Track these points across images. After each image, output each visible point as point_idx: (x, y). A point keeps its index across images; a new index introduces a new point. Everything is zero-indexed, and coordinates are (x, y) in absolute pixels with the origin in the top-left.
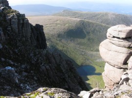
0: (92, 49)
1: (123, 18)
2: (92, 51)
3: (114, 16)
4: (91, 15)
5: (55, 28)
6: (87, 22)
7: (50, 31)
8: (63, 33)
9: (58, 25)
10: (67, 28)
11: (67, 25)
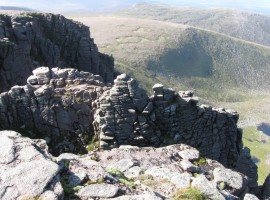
0: (220, 96)
1: (264, 22)
2: (221, 100)
3: (245, 19)
4: (197, 14)
5: (138, 45)
6: (202, 32)
7: (129, 53)
8: (157, 60)
9: (144, 40)
10: (163, 47)
11: (162, 39)
